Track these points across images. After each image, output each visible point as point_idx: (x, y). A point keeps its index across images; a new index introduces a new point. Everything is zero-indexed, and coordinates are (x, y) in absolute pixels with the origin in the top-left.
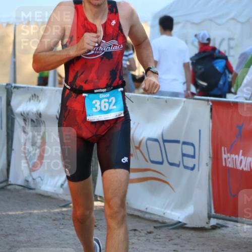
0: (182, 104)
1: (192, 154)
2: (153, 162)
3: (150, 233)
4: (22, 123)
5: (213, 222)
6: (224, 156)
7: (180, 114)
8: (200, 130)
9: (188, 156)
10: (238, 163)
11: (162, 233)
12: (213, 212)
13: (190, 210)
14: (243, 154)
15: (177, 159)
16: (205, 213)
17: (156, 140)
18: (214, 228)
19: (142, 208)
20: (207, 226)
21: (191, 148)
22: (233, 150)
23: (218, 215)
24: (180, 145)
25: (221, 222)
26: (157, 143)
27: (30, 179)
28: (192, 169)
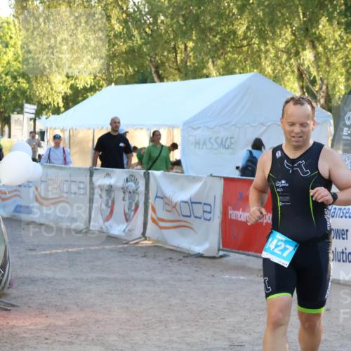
0: (204, 179)
1: (209, 210)
2: (183, 216)
3: (181, 260)
4: (99, 192)
5: (221, 253)
6: (230, 212)
7: (202, 186)
8: (215, 197)
9: (207, 212)
10: (239, 216)
11: (188, 260)
12: (221, 247)
13: (207, 246)
14: (243, 211)
15: (199, 214)
16: (216, 248)
17: (186, 202)
18: (221, 257)
19: (176, 245)
20: (217, 256)
23: (225, 249)
25: (226, 253)
26: (186, 204)
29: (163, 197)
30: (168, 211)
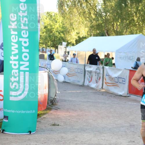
0: (123, 70)
2: (116, 82)
3: (114, 97)
4: (87, 73)
5: (128, 95)
7: (122, 72)
8: (126, 76)
9: (124, 81)
11: (117, 97)
12: (128, 93)
13: (123, 92)
15: (121, 82)
16: (127, 93)
17: (117, 77)
18: (128, 96)
19: (113, 92)
25: (130, 95)
27: (89, 84)
29: (109, 75)
30: (110, 80)
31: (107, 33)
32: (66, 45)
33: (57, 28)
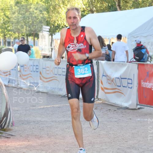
0: (128, 65)
2: (117, 86)
3: (115, 111)
5: (139, 107)
6: (142, 83)
7: (127, 68)
8: (134, 74)
9: (129, 83)
11: (120, 111)
12: (138, 103)
13: (130, 103)
14: (149, 82)
15: (126, 85)
17: (118, 78)
18: (139, 109)
20: (137, 108)
21: (131, 81)
22: (145, 81)
23: (140, 104)
24: (127, 80)
26: (119, 79)
28: (131, 88)
29: (106, 76)
30: (109, 83)
31: (119, 5)
32: (48, 30)
33: (37, 3)
